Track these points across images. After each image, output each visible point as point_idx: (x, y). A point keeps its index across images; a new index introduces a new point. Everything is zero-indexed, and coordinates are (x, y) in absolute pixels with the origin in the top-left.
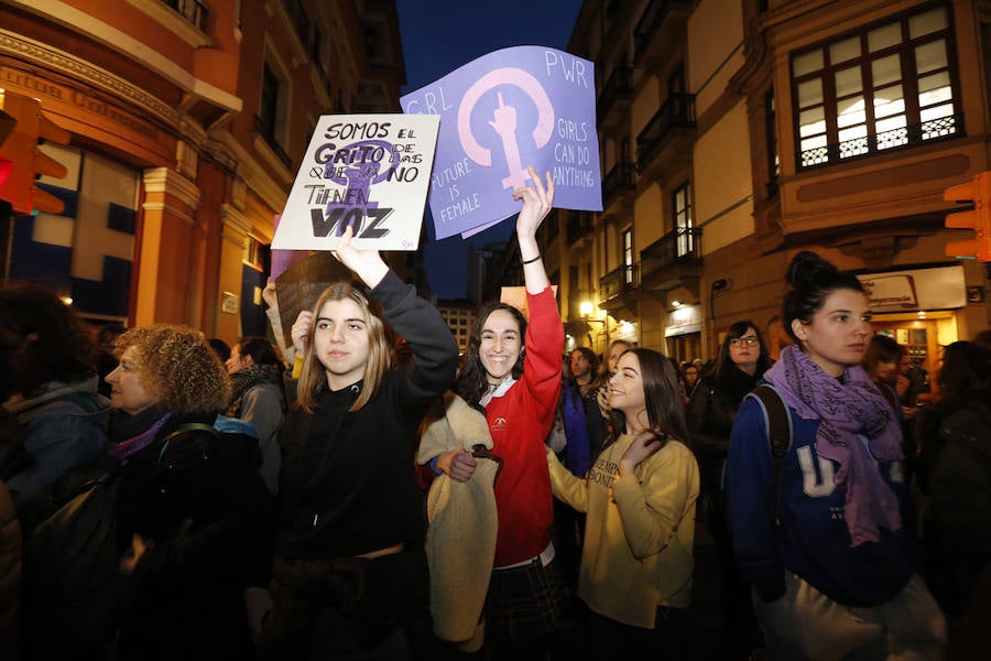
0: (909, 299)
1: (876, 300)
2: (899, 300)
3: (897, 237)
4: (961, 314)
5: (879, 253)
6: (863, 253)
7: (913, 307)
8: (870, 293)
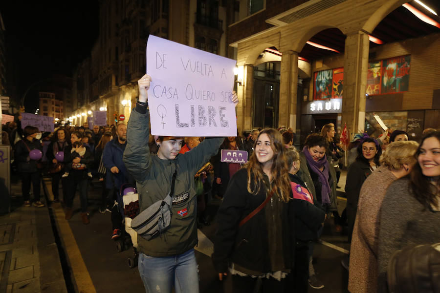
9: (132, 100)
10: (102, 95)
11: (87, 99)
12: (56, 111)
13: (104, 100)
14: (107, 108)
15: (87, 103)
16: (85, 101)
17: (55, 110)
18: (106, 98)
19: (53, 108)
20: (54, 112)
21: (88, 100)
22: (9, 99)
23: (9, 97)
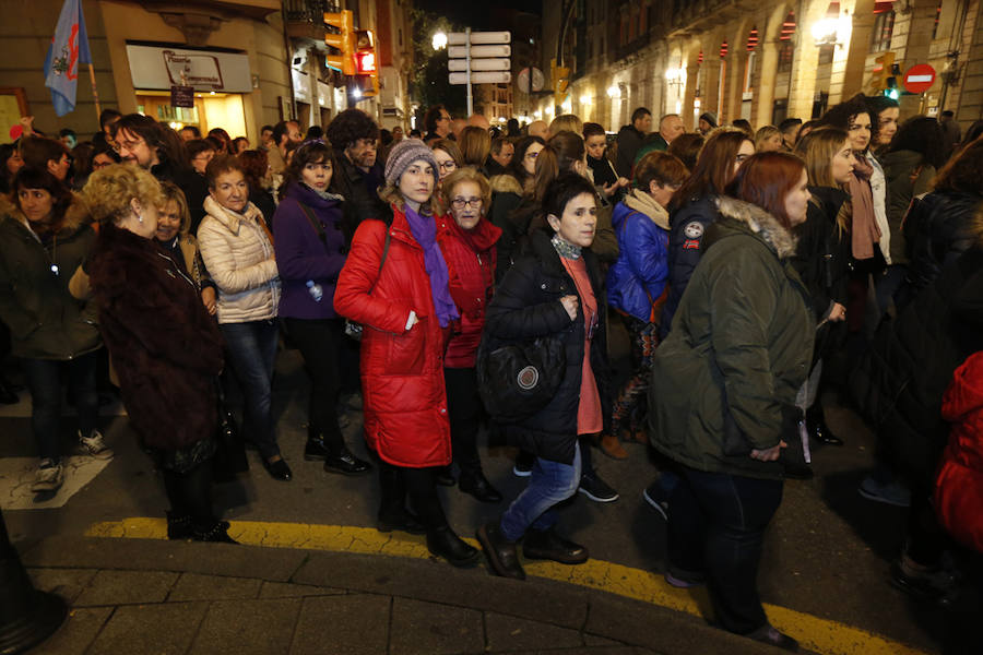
0: (216, 80)
1: (193, 78)
2: (209, 80)
3: (212, 18)
4: (247, 98)
5: (200, 30)
6: (186, 27)
7: (219, 88)
8: (187, 70)
9: (857, 15)
10: (681, 26)
11: (602, 52)
12: (499, 102)
13: (671, 45)
14: (687, 68)
15: (600, 64)
16: (595, 59)
18: (698, 31)
20: (496, 104)
21: (605, 55)
22: (509, 41)
23: (508, 34)
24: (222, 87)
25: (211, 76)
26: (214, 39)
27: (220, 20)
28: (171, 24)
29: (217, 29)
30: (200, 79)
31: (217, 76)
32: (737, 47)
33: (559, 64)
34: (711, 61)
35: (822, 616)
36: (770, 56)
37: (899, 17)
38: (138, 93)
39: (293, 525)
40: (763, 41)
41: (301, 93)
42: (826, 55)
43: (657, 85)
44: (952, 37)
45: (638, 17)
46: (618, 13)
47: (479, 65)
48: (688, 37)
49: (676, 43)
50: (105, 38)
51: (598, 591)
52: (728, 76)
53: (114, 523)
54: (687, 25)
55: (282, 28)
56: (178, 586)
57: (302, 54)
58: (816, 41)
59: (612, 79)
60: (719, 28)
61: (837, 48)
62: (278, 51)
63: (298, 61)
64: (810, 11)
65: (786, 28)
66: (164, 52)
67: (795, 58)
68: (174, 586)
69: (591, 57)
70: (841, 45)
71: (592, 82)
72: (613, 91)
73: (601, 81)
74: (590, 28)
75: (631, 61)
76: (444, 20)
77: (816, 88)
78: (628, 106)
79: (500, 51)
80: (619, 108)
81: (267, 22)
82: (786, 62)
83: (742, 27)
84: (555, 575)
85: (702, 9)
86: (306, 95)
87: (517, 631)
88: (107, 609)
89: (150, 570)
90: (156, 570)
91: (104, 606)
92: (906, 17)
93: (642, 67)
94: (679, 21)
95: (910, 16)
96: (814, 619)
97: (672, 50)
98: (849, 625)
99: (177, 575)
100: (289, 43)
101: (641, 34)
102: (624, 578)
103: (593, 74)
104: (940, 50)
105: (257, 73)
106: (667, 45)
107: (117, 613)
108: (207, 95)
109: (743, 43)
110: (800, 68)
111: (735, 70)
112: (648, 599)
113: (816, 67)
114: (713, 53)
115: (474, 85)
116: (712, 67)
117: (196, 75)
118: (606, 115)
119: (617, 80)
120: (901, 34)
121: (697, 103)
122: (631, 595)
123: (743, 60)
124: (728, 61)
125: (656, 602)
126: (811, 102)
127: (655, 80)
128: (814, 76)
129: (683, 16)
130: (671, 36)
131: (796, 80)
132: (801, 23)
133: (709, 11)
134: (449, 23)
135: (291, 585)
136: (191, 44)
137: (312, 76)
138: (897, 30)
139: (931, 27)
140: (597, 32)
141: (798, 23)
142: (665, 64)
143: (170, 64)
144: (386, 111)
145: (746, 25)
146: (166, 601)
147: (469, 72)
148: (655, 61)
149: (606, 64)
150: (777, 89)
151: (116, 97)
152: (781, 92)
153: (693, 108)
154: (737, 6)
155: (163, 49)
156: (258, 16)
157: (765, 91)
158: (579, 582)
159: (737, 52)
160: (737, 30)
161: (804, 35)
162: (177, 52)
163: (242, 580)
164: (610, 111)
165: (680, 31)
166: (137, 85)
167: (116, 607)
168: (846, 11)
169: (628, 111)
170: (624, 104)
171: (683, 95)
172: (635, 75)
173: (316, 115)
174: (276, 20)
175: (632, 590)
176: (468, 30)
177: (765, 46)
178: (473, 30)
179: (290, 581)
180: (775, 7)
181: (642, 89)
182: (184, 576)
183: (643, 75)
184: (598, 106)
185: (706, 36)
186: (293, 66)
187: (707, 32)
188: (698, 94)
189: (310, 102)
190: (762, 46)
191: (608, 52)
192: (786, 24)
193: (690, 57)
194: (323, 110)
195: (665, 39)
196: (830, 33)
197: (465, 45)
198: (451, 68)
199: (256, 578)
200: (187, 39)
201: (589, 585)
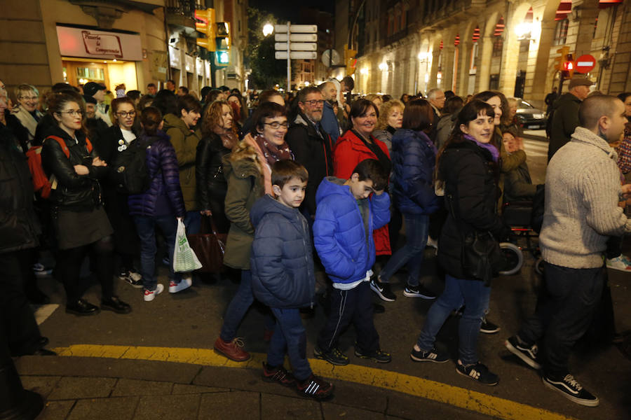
0: (118, 52)
1: (102, 50)
3: (117, 10)
4: (139, 65)
5: (108, 18)
6: (98, 16)
7: (120, 58)
8: (98, 45)
9: (545, 21)
10: (429, 24)
11: (375, 40)
12: (305, 71)
13: (422, 37)
14: (433, 52)
15: (374, 47)
16: (371, 44)
17: (304, 68)
18: (440, 28)
19: (302, 64)
20: (303, 72)
21: (378, 42)
22: (316, 31)
23: (316, 27)
24: (122, 57)
25: (114, 49)
26: (117, 24)
27: (122, 12)
28: (87, 13)
29: (120, 17)
30: (106, 51)
31: (118, 49)
32: (466, 39)
33: (350, 47)
34: (448, 48)
35: (535, 406)
36: (488, 46)
37: (571, 23)
38: (64, 59)
39: (186, 349)
40: (483, 37)
41: (175, 62)
42: (525, 46)
43: (412, 62)
44: (605, 37)
45: (400, 18)
46: (387, 14)
47: (296, 47)
48: (433, 31)
49: (425, 35)
50: (41, 21)
51: (392, 391)
52: (460, 58)
53: (64, 348)
54: (433, 24)
55: (163, 18)
56: (117, 386)
57: (176, 36)
58: (518, 37)
59: (382, 57)
60: (453, 27)
61: (531, 42)
62: (160, 34)
63: (173, 40)
64: (514, 18)
65: (498, 28)
66: (83, 32)
67: (504, 47)
68: (115, 386)
69: (368, 42)
70: (534, 41)
71: (369, 60)
72: (383, 66)
73: (375, 59)
74: (367, 24)
75: (395, 46)
76: (271, 16)
77: (518, 68)
78: (393, 76)
79: (310, 38)
80: (387, 77)
81: (153, 14)
82: (498, 50)
83: (469, 27)
84: (363, 381)
85: (443, 14)
86: (178, 63)
87: (344, 414)
88: (71, 401)
89: (97, 377)
90: (101, 377)
91: (69, 400)
92: (576, 23)
93: (402, 50)
94: (428, 21)
95: (578, 23)
96: (530, 408)
97: (423, 39)
98: (552, 411)
99: (116, 379)
100: (168, 28)
101: (402, 29)
102: (408, 382)
103: (370, 54)
104: (598, 45)
105: (145, 48)
106: (419, 36)
107: (78, 404)
108: (110, 61)
109: (469, 37)
110: (508, 55)
111: (464, 55)
112: (423, 396)
113: (518, 54)
114: (450, 43)
115: (292, 60)
116: (450, 52)
117: (104, 48)
118: (378, 81)
119: (386, 58)
120: (573, 35)
121: (439, 75)
122: (413, 393)
123: (470, 48)
124: (460, 48)
125: (429, 397)
126: (515, 77)
127: (411, 59)
128: (516, 60)
129: (430, 18)
130: (422, 31)
131: (505, 62)
132: (508, 25)
133: (447, 15)
134: (275, 18)
135: (192, 386)
136: (102, 27)
137: (182, 51)
138: (570, 32)
139: (592, 31)
140: (372, 26)
141: (506, 25)
142: (418, 49)
143: (86, 40)
144: (229, 75)
145: (472, 25)
146: (109, 397)
147: (289, 51)
148: (411, 47)
149: (378, 48)
150: (493, 67)
151: (48, 62)
152: (495, 70)
153: (437, 78)
154: (466, 13)
155: (82, 30)
156: (148, 10)
157: (485, 69)
158: (379, 385)
159: (466, 43)
160: (466, 28)
161: (510, 33)
162: (92, 32)
163: (159, 383)
164: (381, 79)
165: (429, 28)
166: (63, 54)
167: (77, 400)
168: (538, 18)
169: (393, 79)
170: (390, 75)
171: (430, 70)
172: (398, 56)
173: (184, 77)
174: (159, 13)
175: (413, 390)
176: (289, 23)
177: (484, 39)
178: (292, 24)
179: (192, 384)
180: (491, 14)
181: (402, 65)
182: (121, 380)
183: (403, 56)
184: (372, 75)
185: (446, 31)
186: (170, 43)
187: (445, 29)
188: (440, 70)
189: (180, 68)
190: (482, 40)
191: (380, 40)
192: (498, 26)
193: (435, 45)
194: (189, 74)
195: (418, 33)
196: (527, 32)
197: (286, 33)
198: (276, 48)
199: (169, 382)
200: (98, 23)
201: (384, 387)
